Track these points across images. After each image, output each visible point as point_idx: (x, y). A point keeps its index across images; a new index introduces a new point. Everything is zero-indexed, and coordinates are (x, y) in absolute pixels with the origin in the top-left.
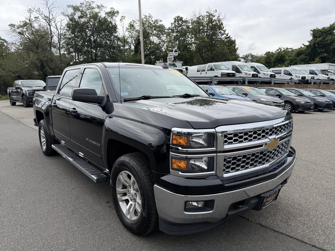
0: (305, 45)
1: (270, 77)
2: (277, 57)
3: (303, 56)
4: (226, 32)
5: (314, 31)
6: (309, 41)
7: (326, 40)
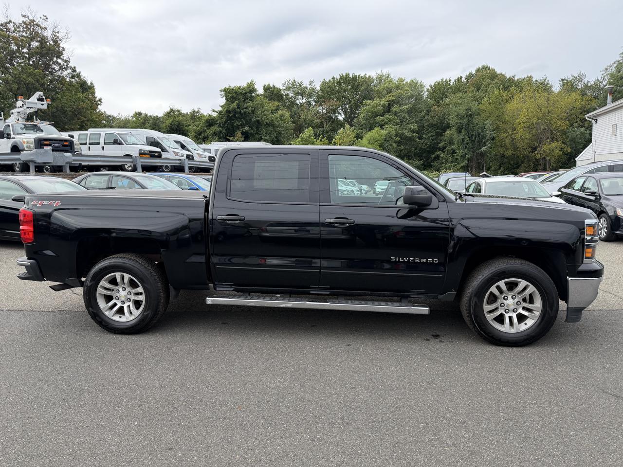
0: (216, 110)
1: (210, 161)
2: (171, 124)
3: (215, 128)
4: (71, 64)
5: (226, 91)
6: (221, 105)
7: (245, 106)
